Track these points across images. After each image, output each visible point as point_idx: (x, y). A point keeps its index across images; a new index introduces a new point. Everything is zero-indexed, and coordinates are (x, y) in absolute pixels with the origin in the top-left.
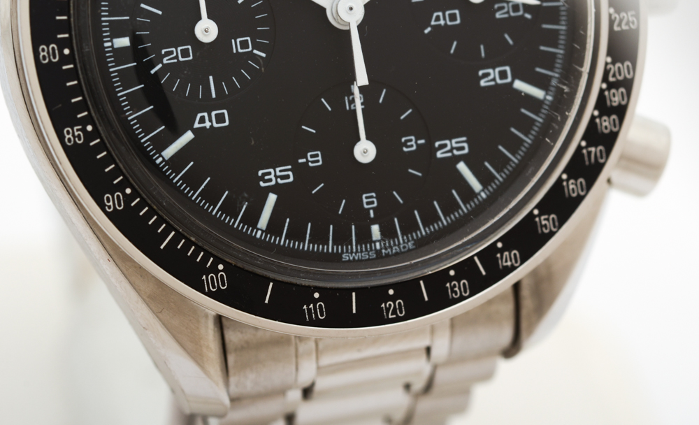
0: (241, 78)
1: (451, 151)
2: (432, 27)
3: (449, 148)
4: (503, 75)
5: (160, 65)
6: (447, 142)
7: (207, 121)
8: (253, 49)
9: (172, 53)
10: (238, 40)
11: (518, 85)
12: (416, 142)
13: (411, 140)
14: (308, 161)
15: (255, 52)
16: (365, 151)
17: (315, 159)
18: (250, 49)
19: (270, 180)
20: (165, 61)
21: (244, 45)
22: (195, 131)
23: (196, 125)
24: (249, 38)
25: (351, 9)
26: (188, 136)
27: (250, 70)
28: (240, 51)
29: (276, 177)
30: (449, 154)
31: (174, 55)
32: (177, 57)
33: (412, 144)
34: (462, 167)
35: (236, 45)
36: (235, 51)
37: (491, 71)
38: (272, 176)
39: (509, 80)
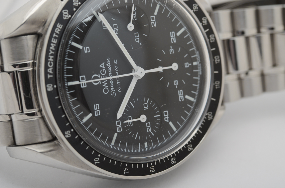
25: (141, 73)
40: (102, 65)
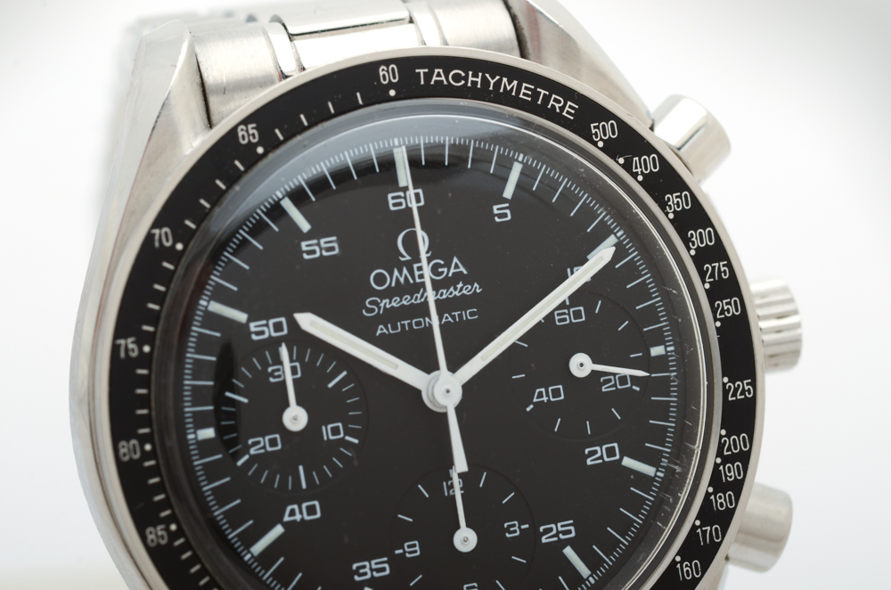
0: (333, 467)
1: (557, 535)
2: (535, 404)
3: (554, 532)
4: (611, 452)
5: (246, 457)
6: (553, 526)
7: (297, 513)
8: (345, 434)
9: (258, 443)
10: (329, 426)
11: (628, 462)
12: (519, 527)
13: (514, 525)
14: (405, 552)
15: (348, 438)
16: (466, 539)
17: (412, 549)
18: (342, 435)
19: (365, 574)
20: (253, 451)
21: (335, 431)
22: (285, 525)
23: (287, 518)
24: (340, 424)
25: (448, 391)
26: (278, 530)
27: (342, 457)
28: (331, 437)
29: (372, 570)
30: (556, 539)
31: (261, 445)
32: (264, 447)
33: (515, 529)
34: (569, 552)
35: (327, 432)
36: (325, 438)
37: (598, 448)
38: (367, 570)
39: (618, 457)
40: (457, 266)
